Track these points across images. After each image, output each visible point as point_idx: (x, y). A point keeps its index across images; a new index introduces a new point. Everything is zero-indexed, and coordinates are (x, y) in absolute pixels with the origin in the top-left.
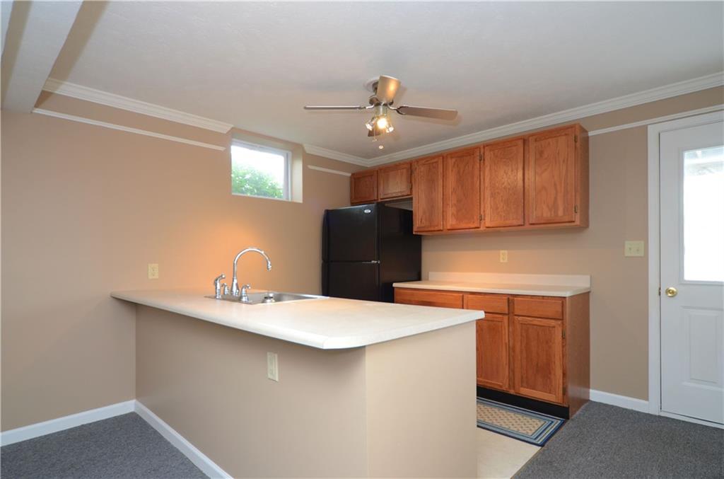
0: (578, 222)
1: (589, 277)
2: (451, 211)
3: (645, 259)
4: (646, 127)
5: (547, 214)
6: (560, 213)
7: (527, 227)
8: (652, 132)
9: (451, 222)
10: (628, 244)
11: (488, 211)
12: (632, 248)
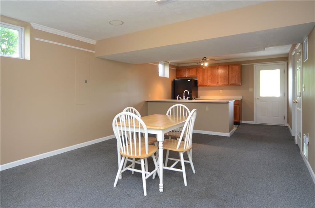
0: (241, 84)
1: (241, 96)
2: (209, 81)
3: (253, 92)
4: (253, 65)
5: (234, 82)
6: (237, 82)
7: (229, 85)
8: (255, 66)
9: (209, 83)
10: (250, 89)
11: (219, 81)
12: (250, 90)
